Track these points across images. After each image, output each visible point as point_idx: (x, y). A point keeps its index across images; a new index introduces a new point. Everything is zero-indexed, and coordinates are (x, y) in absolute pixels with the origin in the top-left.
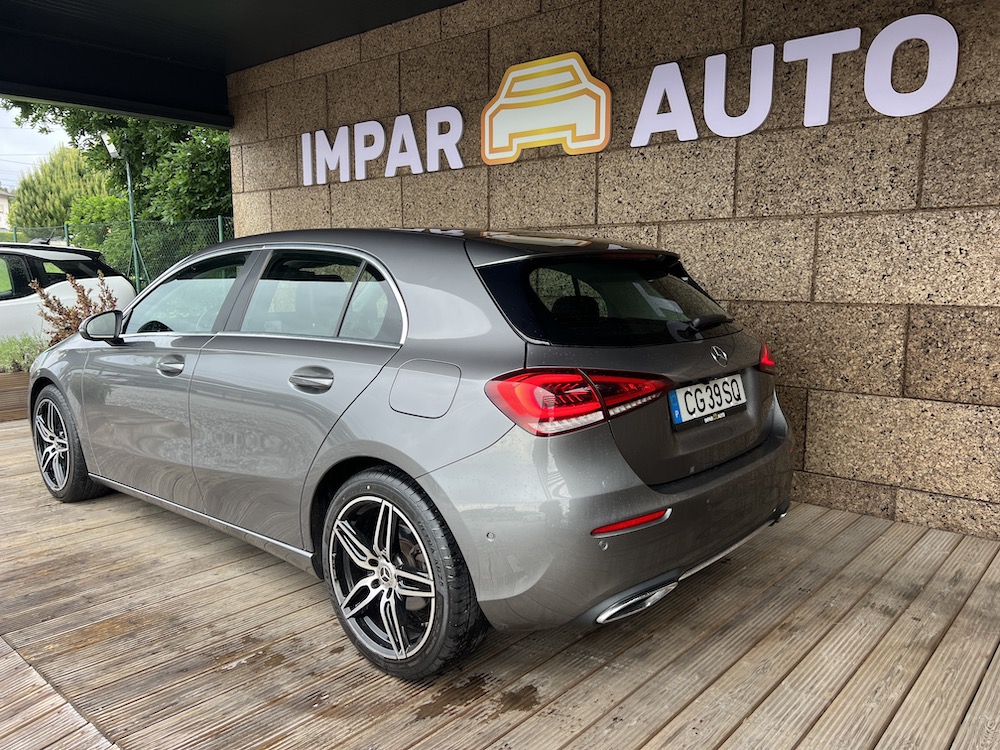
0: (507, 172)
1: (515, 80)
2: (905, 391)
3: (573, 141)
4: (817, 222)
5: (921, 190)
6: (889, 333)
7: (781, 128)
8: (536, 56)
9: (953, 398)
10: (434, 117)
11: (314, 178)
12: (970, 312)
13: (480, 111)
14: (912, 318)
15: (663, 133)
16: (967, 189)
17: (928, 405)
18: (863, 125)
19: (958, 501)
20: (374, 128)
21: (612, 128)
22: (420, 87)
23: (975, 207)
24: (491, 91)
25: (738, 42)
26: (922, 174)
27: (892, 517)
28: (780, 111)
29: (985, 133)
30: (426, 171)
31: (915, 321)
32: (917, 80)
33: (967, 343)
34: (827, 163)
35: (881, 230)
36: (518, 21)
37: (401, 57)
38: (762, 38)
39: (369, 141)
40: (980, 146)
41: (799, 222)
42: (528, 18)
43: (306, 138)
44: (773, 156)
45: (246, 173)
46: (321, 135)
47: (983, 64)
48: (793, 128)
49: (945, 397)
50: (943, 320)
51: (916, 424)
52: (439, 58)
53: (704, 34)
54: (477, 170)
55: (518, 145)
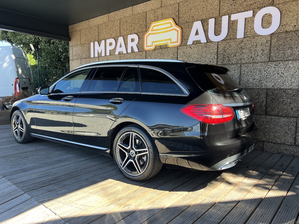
0: (151, 53)
1: (154, 26)
2: (266, 113)
3: (170, 43)
4: (241, 66)
5: (270, 56)
6: (261, 97)
7: (230, 39)
8: (160, 19)
9: (280, 115)
10: (130, 37)
11: (94, 55)
12: (285, 91)
13: (143, 35)
14: (268, 92)
15: (196, 41)
16: (283, 55)
17: (273, 117)
18: (254, 38)
19: (282, 145)
20: (112, 41)
21: (182, 40)
22: (126, 28)
23: (285, 60)
24: (147, 29)
25: (218, 15)
26: (270, 51)
27: (263, 150)
28: (230, 34)
29: (288, 39)
30: (127, 53)
31: (269, 93)
32: (269, 25)
33: (284, 99)
34: (244, 49)
35: (259, 67)
36: (155, 10)
37: (121, 20)
38: (225, 14)
39: (111, 44)
40: (287, 43)
41: (235, 65)
42: (158, 8)
43: (92, 44)
44: (228, 47)
45: (74, 54)
46: (96, 43)
47: (287, 20)
48: (234, 39)
49: (278, 115)
50: (277, 93)
51: (269, 123)
52: (132, 20)
53: (208, 13)
54: (142, 52)
55: (154, 45)
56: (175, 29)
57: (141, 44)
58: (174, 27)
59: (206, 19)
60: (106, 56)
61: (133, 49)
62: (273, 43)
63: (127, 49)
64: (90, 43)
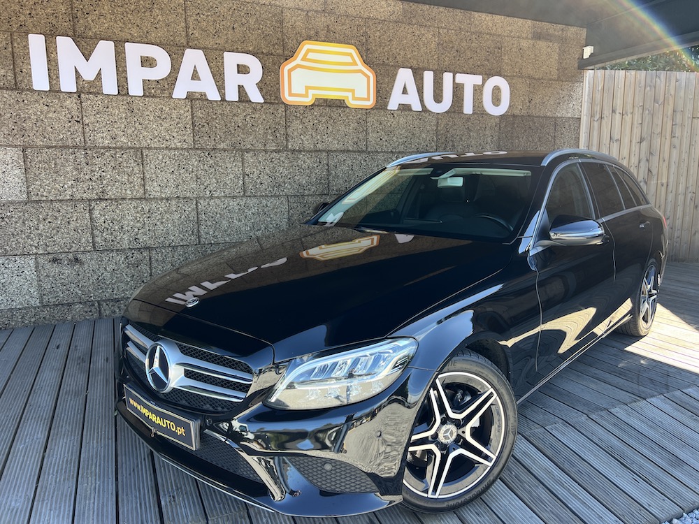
0: (302, 112)
1: (309, 51)
3: (353, 99)
5: (499, 145)
7: (455, 112)
8: (322, 38)
10: (231, 60)
11: (53, 84)
13: (278, 64)
15: (404, 104)
16: (511, 146)
18: (482, 116)
20: (155, 52)
24: (286, 53)
25: (436, 67)
26: (499, 138)
28: (455, 104)
29: (515, 126)
32: (499, 101)
34: (471, 130)
36: (308, 11)
38: (447, 69)
39: (147, 62)
40: (514, 130)
42: (316, 11)
43: (36, 43)
44: (452, 124)
46: (65, 45)
48: (459, 113)
53: (422, 58)
54: (276, 106)
55: (313, 95)
56: (360, 71)
57: (270, 86)
58: (360, 66)
59: (419, 68)
60: (125, 97)
61: (246, 93)
62: (502, 129)
63: (221, 88)
64: (15, 34)
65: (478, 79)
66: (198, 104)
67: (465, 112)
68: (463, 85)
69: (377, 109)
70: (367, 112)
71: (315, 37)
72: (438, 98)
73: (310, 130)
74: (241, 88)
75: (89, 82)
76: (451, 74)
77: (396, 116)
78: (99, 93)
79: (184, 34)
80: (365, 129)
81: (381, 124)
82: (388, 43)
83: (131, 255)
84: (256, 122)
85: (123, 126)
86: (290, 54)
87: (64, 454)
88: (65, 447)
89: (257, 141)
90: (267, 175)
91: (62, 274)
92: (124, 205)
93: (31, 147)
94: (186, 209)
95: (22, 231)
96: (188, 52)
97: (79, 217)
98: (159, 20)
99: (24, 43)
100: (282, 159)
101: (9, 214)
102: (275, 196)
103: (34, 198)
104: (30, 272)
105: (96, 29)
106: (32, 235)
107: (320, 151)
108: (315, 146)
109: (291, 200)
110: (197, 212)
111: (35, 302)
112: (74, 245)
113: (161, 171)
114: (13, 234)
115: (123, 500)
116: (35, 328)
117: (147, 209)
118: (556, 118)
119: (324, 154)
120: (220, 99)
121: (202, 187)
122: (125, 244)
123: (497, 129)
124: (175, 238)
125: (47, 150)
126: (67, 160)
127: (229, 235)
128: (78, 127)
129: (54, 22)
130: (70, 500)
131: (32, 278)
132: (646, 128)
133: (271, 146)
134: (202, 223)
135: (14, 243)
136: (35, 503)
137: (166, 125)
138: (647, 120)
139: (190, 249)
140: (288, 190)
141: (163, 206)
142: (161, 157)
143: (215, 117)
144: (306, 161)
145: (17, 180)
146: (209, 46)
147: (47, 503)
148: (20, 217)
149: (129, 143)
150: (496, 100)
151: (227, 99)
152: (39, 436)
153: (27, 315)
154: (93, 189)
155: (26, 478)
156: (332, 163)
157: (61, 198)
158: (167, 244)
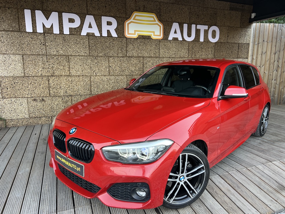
0: (133, 41)
1: (136, 16)
3: (154, 36)
5: (214, 55)
8: (142, 10)
10: (105, 20)
13: (124, 21)
15: (175, 38)
16: (220, 55)
18: (208, 43)
22: (97, 7)
25: (189, 22)
26: (214, 52)
28: (196, 38)
29: (221, 47)
34: (203, 49)
38: (193, 23)
39: (71, 21)
43: (27, 13)
44: (195, 46)
48: (198, 41)
53: (183, 19)
54: (122, 38)
55: (137, 34)
56: (157, 24)
57: (120, 30)
58: (157, 22)
59: (181, 23)
60: (62, 35)
61: (110, 33)
62: (216, 48)
63: (100, 31)
64: (19, 9)
65: (206, 27)
66: (91, 37)
67: (200, 41)
68: (200, 29)
69: (164, 39)
70: (159, 41)
71: (139, 10)
72: (189, 35)
73: (136, 48)
74: (108, 31)
75: (48, 29)
76: (195, 25)
77: (171, 42)
78: (52, 33)
79: (86, 9)
80: (159, 48)
81: (165, 46)
82: (169, 12)
83: (64, 98)
84: (114, 45)
85: (61, 47)
86: (128, 17)
87: (37, 176)
88: (38, 173)
89: (115, 53)
90: (118, 67)
91: (37, 106)
92: (61, 78)
93: (26, 55)
94: (86, 80)
95: (22, 88)
96: (87, 16)
97: (44, 83)
98: (76, 4)
99: (23, 13)
100: (124, 60)
101: (17, 81)
102: (122, 75)
103: (27, 75)
104: (25, 105)
105: (51, 7)
106: (26, 90)
107: (140, 57)
108: (138, 55)
109: (128, 77)
110: (90, 82)
111: (27, 116)
112: (42, 94)
113: (76, 65)
114: (18, 89)
115: (59, 195)
116: (27, 126)
117: (70, 80)
118: (239, 44)
119: (142, 58)
120: (100, 36)
121: (92, 71)
122: (62, 94)
123: (214, 48)
124: (81, 92)
125: (32, 56)
126: (39, 60)
127: (103, 91)
128: (43, 47)
129: (34, 4)
130: (39, 195)
131: (26, 107)
132: (277, 48)
133: (120, 55)
134: (92, 86)
135: (19, 93)
136: (25, 195)
137: (78, 46)
138: (278, 45)
139: (87, 96)
140: (127, 73)
141: (77, 79)
142: (76, 59)
143: (98, 43)
144: (134, 61)
145: (20, 68)
146: (96, 14)
147: (30, 195)
148: (21, 83)
149: (64, 53)
150: (214, 36)
151: (103, 36)
152: (28, 169)
153: (24, 121)
154: (49, 72)
155: (22, 186)
156: (145, 62)
157: (37, 75)
158: (78, 94)
